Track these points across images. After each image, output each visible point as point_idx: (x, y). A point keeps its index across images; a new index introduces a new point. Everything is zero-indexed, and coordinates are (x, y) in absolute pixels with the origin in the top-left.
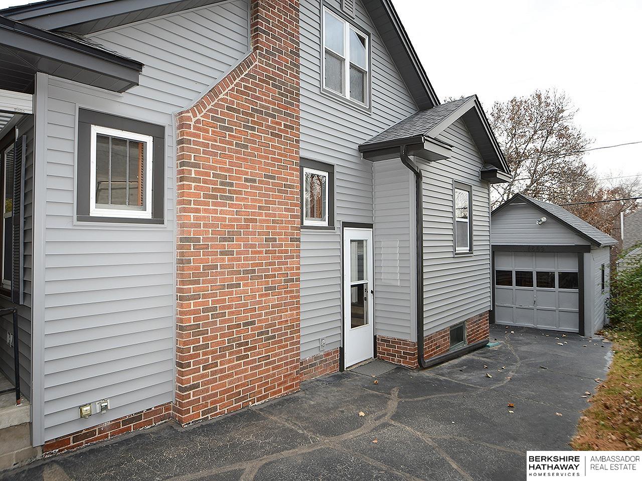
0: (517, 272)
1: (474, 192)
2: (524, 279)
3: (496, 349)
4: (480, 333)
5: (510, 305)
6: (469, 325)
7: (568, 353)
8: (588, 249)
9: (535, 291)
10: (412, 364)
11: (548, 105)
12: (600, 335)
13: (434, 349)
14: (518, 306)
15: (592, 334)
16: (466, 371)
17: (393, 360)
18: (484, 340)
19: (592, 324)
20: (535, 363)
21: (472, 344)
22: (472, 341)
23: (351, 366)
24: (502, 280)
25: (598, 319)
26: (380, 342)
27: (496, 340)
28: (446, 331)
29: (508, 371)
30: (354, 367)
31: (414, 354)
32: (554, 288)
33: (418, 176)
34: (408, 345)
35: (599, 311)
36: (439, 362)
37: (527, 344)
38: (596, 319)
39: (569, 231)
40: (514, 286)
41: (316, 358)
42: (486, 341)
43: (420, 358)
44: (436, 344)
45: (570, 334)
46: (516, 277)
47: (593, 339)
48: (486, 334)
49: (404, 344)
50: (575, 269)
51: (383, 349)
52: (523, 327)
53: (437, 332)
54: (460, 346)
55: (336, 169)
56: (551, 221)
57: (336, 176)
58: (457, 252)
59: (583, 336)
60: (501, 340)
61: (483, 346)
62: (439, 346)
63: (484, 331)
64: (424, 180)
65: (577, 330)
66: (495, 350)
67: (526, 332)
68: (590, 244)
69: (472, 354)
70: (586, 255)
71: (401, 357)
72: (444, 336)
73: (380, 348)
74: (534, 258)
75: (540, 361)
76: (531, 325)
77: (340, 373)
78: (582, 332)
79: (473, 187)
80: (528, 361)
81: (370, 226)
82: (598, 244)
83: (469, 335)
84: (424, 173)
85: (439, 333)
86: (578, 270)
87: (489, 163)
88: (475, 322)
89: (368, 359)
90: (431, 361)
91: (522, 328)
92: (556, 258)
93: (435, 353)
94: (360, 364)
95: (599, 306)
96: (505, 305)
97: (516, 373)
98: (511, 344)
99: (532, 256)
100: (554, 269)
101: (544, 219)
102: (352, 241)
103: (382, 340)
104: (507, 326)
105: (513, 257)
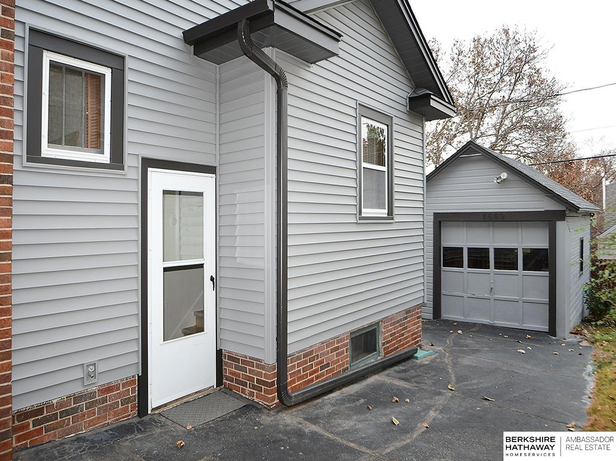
0: (469, 249)
1: (395, 127)
2: (479, 259)
3: (426, 363)
4: (406, 338)
5: (460, 294)
6: (385, 327)
7: (530, 367)
8: (561, 216)
9: (492, 274)
10: (267, 400)
11: (517, 43)
12: (577, 334)
13: (316, 371)
14: (470, 295)
15: (567, 334)
16: (359, 410)
17: (243, 391)
18: (411, 348)
19: (566, 319)
20: (478, 388)
21: (389, 356)
22: (392, 351)
23: (165, 405)
24: (450, 261)
25: (574, 313)
26: (227, 360)
27: (432, 345)
28: (342, 340)
29: (428, 408)
30: (170, 407)
31: (272, 384)
32: (517, 270)
33: (280, 81)
34: (263, 368)
35: (576, 301)
36: (321, 392)
37: (474, 352)
38: (573, 312)
39: (537, 191)
40: (466, 268)
41: (78, 398)
42: (414, 350)
43: (282, 389)
44: (322, 362)
45: (537, 335)
46: (468, 257)
47: (568, 340)
48: (415, 338)
49: (258, 366)
50: (543, 244)
51: (231, 373)
52: (476, 323)
53: (322, 343)
54: (371, 360)
55: (129, 64)
56: (514, 178)
57: (129, 76)
58: (363, 215)
59: (555, 337)
60: (440, 346)
61: (409, 357)
62: (328, 365)
63: (412, 335)
64: (290, 89)
65: (545, 328)
66: (425, 365)
67: (479, 331)
68: (565, 209)
69: (387, 372)
70: (560, 224)
71: (254, 387)
72: (337, 348)
73: (228, 371)
74: (491, 230)
75: (486, 385)
76: (486, 321)
77: (138, 419)
78: (552, 331)
79: (395, 120)
80: (467, 385)
81: (211, 170)
82: (577, 208)
83: (387, 342)
84: (289, 78)
85: (328, 343)
86: (548, 245)
87: (422, 88)
88: (398, 322)
89: (204, 390)
90: (305, 393)
91: (475, 325)
92: (520, 230)
93: (317, 378)
94: (185, 400)
95: (576, 295)
96: (454, 294)
97: (441, 412)
98: (451, 353)
99: (489, 226)
100: (517, 245)
101: (504, 176)
102: (166, 192)
103: (230, 358)
104: (455, 322)
105: (465, 229)
